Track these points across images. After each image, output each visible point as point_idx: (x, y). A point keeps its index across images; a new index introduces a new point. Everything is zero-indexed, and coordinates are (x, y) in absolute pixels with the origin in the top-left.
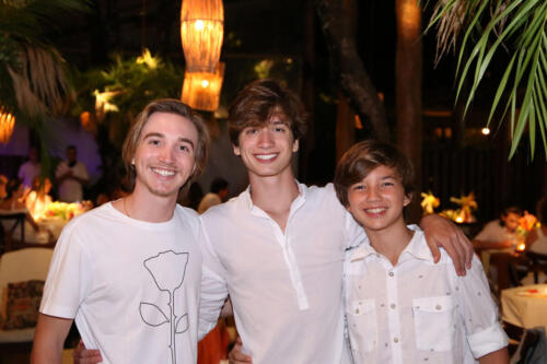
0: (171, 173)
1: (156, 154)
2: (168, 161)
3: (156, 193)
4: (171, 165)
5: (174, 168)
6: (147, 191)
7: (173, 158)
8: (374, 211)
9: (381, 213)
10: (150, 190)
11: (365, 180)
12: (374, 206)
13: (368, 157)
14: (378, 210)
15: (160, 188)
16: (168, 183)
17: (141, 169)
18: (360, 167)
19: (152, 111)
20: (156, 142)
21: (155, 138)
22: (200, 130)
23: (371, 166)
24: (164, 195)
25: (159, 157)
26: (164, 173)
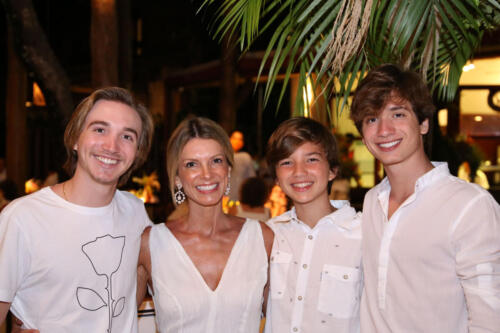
0: (114, 162)
1: (101, 142)
2: (112, 149)
3: (98, 181)
4: (114, 154)
5: (117, 156)
6: (88, 177)
7: (117, 147)
8: (300, 185)
9: (308, 187)
10: (92, 177)
11: (292, 156)
12: (300, 180)
13: (296, 134)
14: (304, 185)
15: (101, 176)
16: (110, 171)
17: (84, 156)
18: (287, 144)
19: (98, 98)
20: (100, 130)
21: (100, 126)
22: (144, 119)
23: (298, 142)
24: (105, 183)
25: (102, 145)
26: (107, 161)
